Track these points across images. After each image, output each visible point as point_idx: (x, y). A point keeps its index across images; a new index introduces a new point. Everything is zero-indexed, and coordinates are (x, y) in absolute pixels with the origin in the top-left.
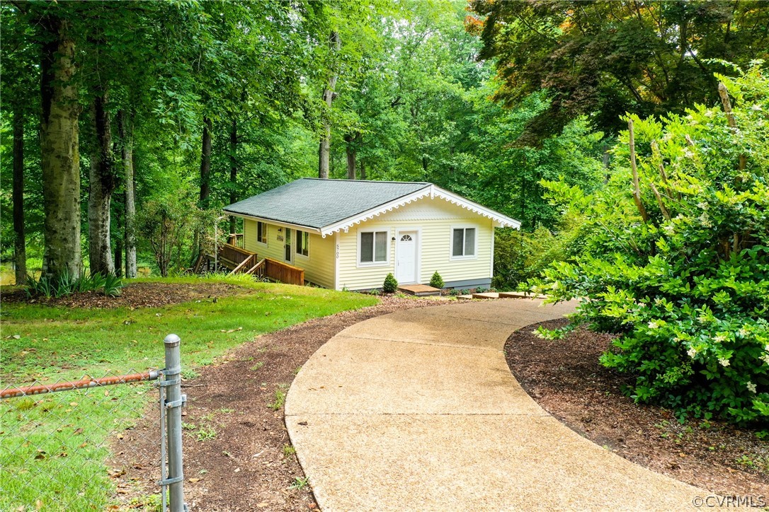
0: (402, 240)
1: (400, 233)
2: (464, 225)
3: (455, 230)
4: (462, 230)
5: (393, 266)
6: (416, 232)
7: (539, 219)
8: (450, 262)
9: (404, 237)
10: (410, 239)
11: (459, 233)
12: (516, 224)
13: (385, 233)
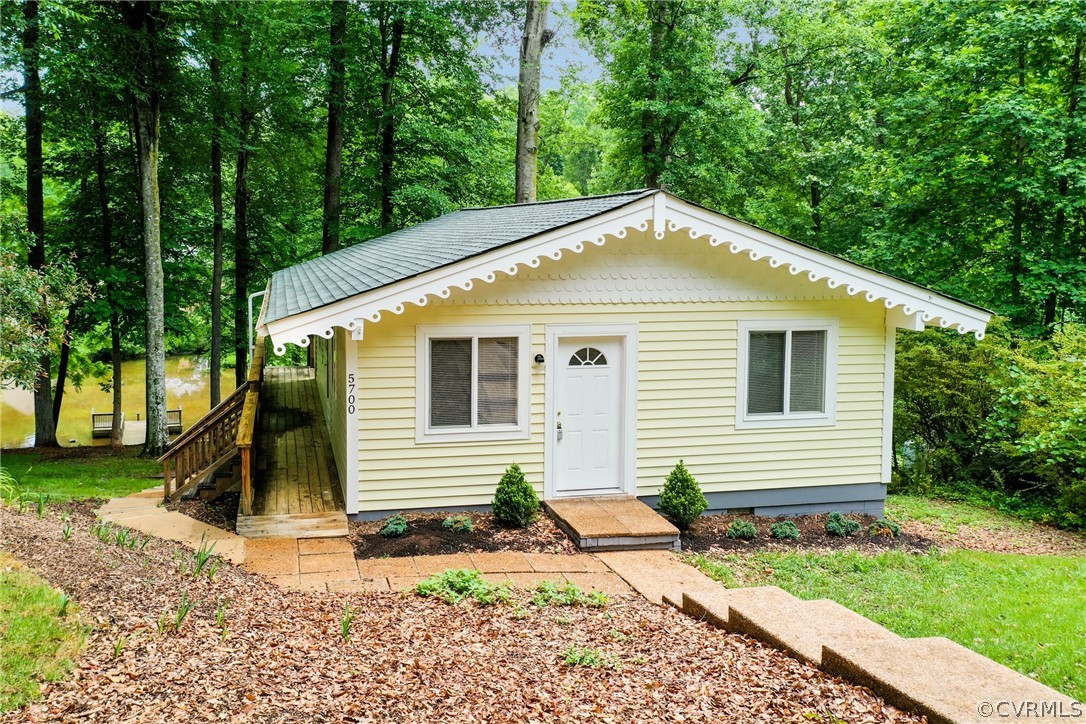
0: (574, 362)
1: (563, 341)
2: (788, 322)
3: (754, 335)
4: (782, 335)
5: (539, 439)
6: (620, 340)
7: (1067, 303)
8: (740, 432)
9: (582, 353)
10: (602, 361)
11: (767, 345)
12: (972, 321)
13: (511, 343)
